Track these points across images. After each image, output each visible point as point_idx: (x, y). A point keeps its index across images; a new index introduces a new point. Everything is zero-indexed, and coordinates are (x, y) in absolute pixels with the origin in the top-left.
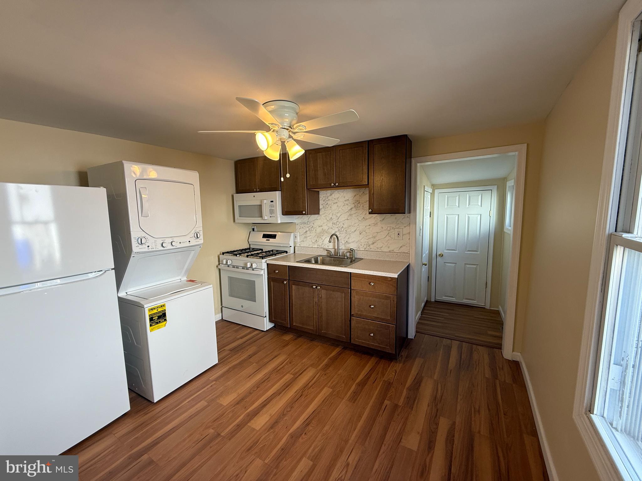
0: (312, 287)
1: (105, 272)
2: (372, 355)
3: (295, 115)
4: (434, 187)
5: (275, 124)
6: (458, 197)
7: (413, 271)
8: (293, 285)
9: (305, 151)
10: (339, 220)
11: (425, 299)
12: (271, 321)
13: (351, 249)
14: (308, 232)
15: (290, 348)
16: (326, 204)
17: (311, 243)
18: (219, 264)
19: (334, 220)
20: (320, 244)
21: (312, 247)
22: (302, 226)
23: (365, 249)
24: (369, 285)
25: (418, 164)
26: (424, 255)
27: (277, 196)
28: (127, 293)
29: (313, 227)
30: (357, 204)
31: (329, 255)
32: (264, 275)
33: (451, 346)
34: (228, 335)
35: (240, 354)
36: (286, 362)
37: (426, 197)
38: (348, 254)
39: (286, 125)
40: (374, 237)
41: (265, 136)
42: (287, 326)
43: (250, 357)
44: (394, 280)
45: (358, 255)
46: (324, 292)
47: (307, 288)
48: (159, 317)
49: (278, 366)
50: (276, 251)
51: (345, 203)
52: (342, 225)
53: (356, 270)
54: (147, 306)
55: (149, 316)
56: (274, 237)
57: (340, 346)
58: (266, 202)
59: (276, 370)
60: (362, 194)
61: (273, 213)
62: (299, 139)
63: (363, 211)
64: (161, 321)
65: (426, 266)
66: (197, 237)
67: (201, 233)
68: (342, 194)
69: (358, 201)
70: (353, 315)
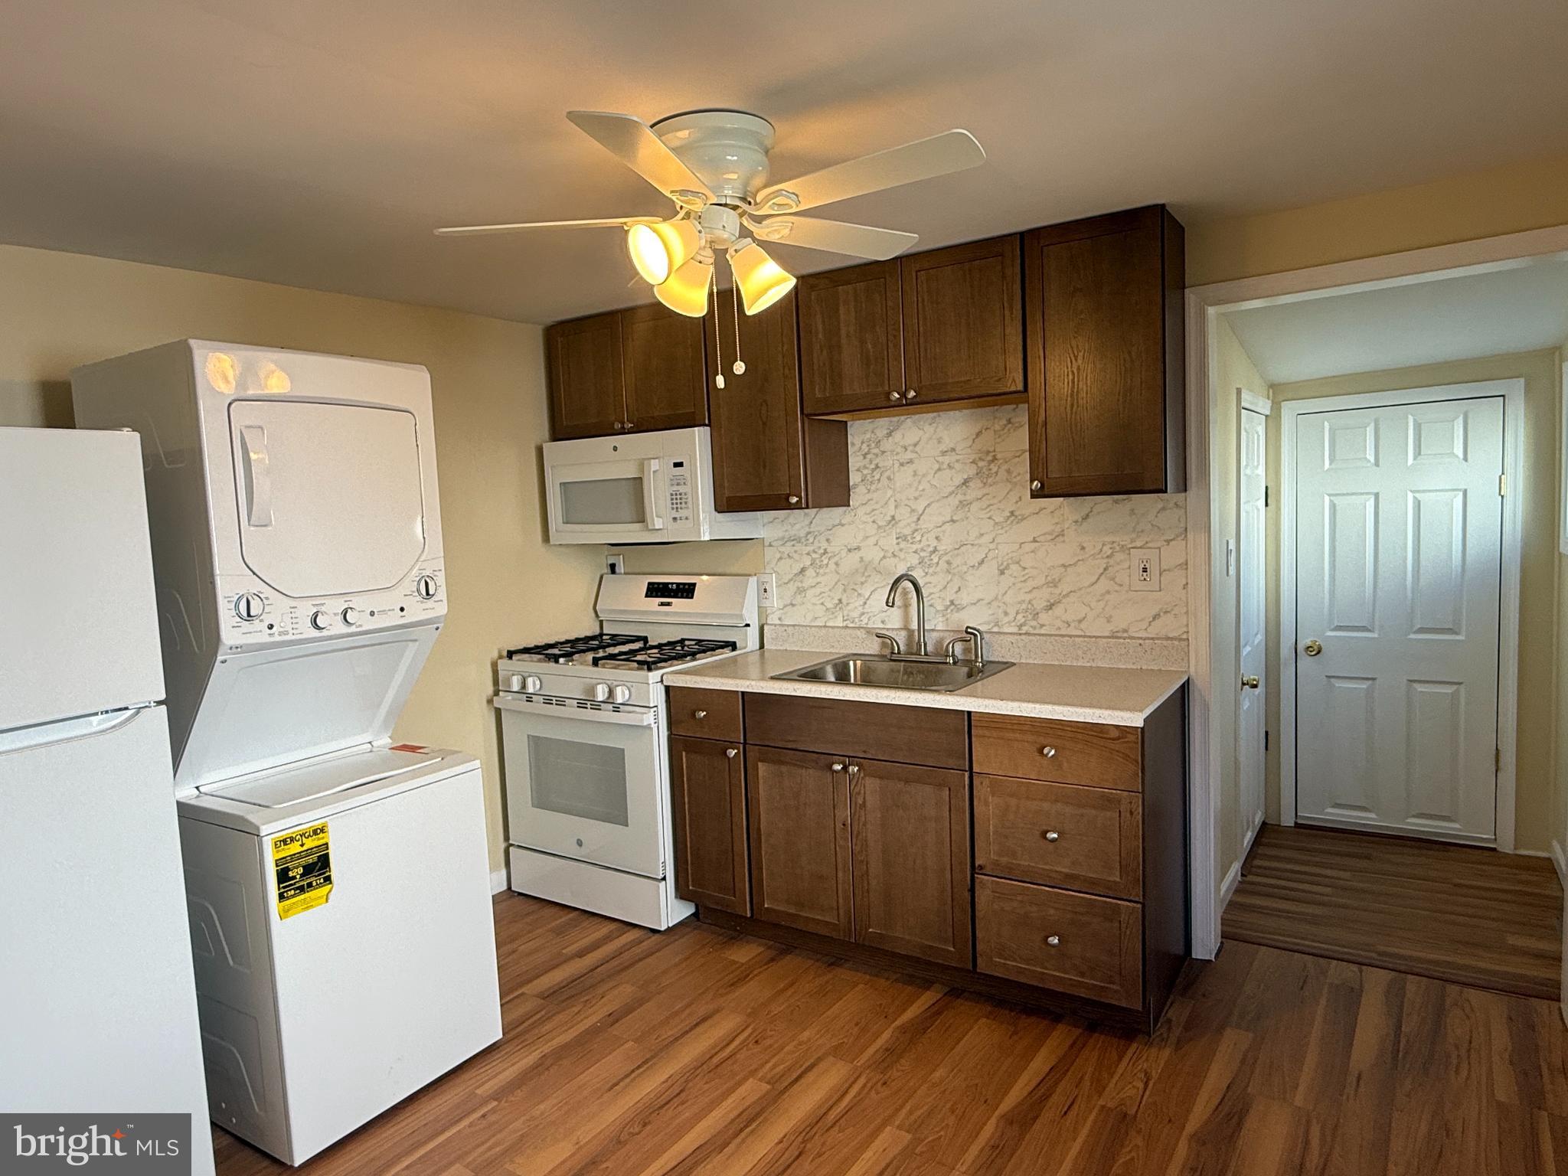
0: (830, 767)
1: (137, 713)
2: (1057, 1019)
3: (761, 157)
4: (1279, 392)
5: (692, 192)
6: (1372, 425)
7: (1206, 707)
8: (759, 763)
9: (798, 278)
10: (922, 525)
11: (1258, 820)
12: (682, 893)
13: (967, 627)
14: (810, 572)
15: (754, 990)
16: (873, 466)
17: (820, 611)
18: (496, 693)
19: (901, 524)
20: (855, 614)
21: (825, 626)
22: (787, 549)
23: (1020, 627)
24: (1038, 758)
25: (1211, 311)
26: (1245, 651)
27: (696, 443)
28: (200, 788)
29: (825, 552)
30: (986, 464)
31: (887, 652)
32: (654, 727)
33: (1361, 985)
34: (532, 945)
35: (576, 1009)
36: (741, 1038)
37: (1246, 431)
38: (958, 648)
39: (730, 194)
40: (1054, 584)
41: (660, 236)
42: (744, 914)
43: (614, 1018)
44: (1131, 738)
45: (994, 651)
46: (871, 784)
47: (811, 771)
48: (308, 870)
49: (713, 1052)
50: (696, 644)
51: (943, 463)
52: (934, 543)
53: (987, 702)
54: (270, 831)
55: (277, 866)
56: (686, 591)
57: (937, 986)
58: (658, 468)
59: (710, 1067)
60: (1006, 425)
61: (683, 505)
62: (774, 238)
63: (1011, 490)
64: (314, 884)
65: (1257, 691)
66: (428, 594)
67: (441, 578)
68: (929, 429)
69: (988, 452)
70: (981, 867)
